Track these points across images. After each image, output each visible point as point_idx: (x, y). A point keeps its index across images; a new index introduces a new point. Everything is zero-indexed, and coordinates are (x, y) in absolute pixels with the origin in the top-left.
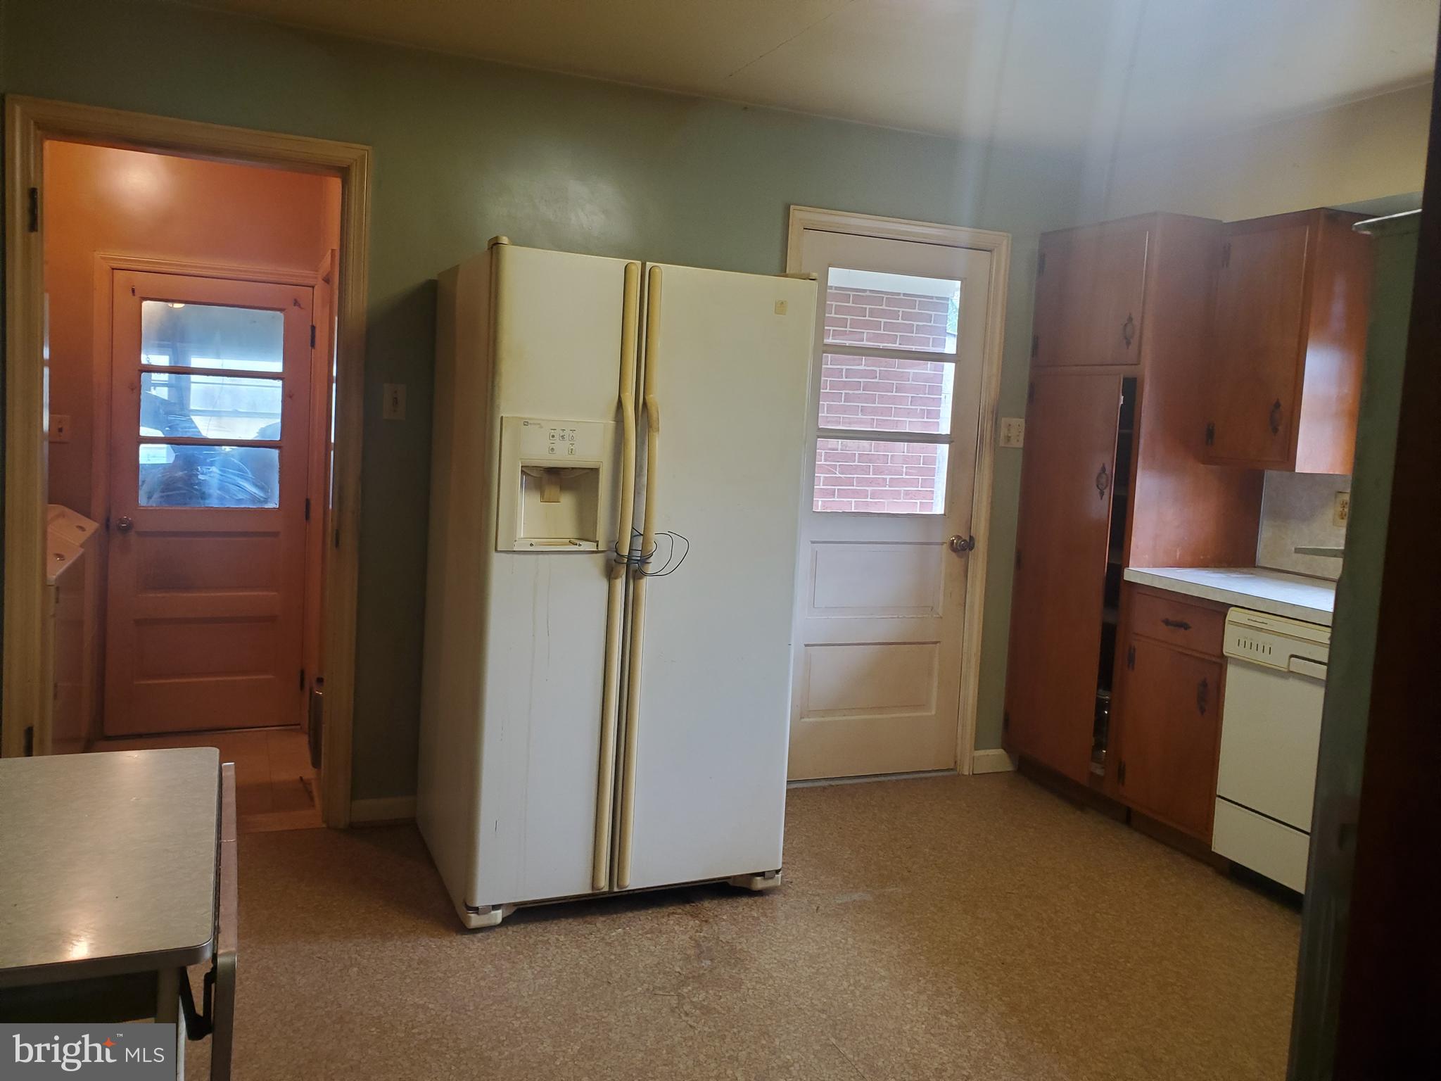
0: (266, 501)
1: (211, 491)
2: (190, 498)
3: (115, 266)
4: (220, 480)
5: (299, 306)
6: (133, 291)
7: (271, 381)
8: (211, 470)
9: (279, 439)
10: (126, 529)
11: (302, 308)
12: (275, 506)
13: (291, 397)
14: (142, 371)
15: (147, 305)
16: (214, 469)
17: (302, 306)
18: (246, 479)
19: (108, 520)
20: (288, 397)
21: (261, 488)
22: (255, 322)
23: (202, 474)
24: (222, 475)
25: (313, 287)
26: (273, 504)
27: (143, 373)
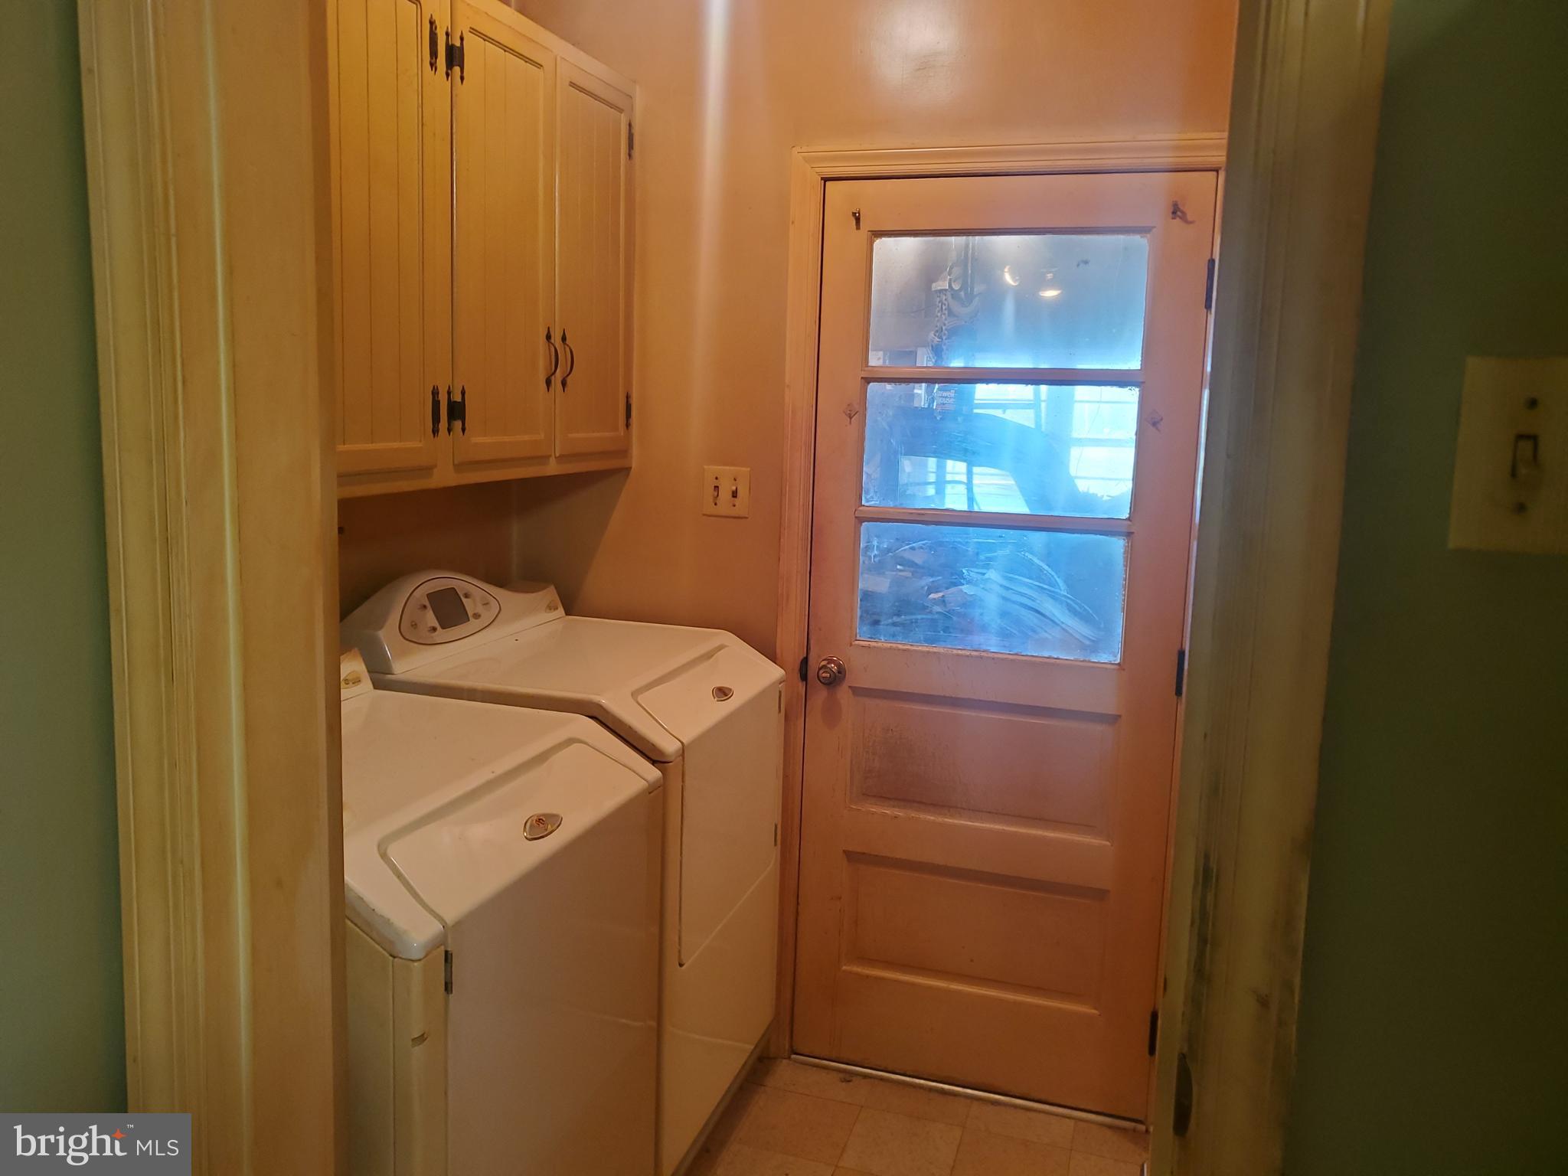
0: (1094, 646)
1: (986, 619)
2: (946, 629)
3: (830, 172)
4: (1005, 599)
5: (1184, 218)
6: (858, 220)
7: (1115, 390)
8: (986, 576)
9: (1126, 515)
10: (835, 680)
11: (1187, 222)
12: (1111, 659)
13: (1154, 424)
14: (868, 380)
15: (883, 246)
16: (992, 575)
17: (1189, 218)
18: (1053, 598)
19: (805, 662)
20: (1148, 421)
21: (1085, 618)
22: (1086, 262)
23: (969, 582)
24: (1007, 589)
25: (1217, 171)
26: (1111, 655)
27: (871, 384)
